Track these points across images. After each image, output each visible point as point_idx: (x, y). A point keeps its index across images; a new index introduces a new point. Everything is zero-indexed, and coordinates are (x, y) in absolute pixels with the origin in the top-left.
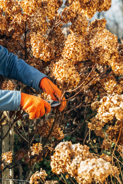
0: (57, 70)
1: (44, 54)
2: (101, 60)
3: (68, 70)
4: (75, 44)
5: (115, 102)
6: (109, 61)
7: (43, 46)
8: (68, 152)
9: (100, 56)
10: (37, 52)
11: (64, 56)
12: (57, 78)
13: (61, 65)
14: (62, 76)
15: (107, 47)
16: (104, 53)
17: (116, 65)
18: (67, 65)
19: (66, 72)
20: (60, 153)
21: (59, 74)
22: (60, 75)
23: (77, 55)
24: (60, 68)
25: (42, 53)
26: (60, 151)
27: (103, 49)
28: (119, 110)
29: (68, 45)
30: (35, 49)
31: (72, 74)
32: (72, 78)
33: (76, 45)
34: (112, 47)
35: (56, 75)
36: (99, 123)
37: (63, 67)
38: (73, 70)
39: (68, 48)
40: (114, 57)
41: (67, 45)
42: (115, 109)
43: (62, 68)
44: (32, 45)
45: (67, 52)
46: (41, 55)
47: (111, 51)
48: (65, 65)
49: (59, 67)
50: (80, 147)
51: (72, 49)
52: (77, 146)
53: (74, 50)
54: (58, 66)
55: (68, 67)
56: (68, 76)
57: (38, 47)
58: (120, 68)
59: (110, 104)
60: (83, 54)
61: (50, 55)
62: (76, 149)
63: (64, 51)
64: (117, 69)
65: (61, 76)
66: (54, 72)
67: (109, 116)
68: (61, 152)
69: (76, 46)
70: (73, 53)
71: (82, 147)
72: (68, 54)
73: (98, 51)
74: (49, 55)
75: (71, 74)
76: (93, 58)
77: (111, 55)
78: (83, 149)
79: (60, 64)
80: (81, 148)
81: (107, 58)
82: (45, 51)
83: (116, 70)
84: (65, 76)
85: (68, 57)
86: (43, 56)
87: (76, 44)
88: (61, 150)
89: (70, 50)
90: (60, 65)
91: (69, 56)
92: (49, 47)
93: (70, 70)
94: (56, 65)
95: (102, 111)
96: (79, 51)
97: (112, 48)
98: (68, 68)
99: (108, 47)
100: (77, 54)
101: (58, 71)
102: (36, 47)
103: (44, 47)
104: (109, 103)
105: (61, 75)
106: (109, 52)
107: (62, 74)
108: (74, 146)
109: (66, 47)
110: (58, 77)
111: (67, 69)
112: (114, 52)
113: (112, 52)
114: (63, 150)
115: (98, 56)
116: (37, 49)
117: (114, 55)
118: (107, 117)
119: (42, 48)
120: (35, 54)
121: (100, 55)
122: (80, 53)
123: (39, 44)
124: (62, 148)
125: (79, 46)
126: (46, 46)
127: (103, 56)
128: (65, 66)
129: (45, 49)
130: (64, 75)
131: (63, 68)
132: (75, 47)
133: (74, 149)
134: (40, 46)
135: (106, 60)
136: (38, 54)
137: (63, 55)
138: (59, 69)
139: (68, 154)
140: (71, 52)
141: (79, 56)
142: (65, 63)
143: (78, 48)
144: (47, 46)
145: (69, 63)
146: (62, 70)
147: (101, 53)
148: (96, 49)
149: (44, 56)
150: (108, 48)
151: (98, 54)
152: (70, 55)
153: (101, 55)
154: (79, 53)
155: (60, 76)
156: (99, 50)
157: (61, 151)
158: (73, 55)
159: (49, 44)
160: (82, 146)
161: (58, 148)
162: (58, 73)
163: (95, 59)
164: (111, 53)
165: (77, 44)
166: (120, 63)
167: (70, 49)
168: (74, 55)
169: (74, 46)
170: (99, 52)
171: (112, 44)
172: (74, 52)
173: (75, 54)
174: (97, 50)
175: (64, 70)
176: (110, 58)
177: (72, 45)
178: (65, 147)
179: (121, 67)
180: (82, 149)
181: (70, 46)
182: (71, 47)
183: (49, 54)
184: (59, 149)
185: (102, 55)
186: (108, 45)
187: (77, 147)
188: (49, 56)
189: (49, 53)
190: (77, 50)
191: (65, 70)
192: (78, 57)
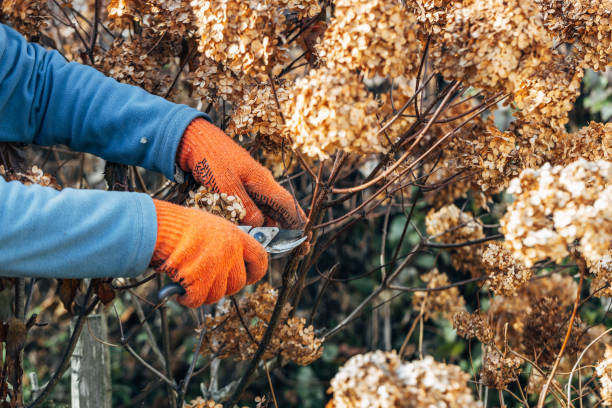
0: (306, 113)
1: (248, 47)
2: (482, 76)
3: (349, 113)
4: (377, 9)
5: (578, 189)
6: (512, 77)
7: (243, 12)
8: (390, 394)
9: (477, 59)
10: (220, 37)
11: (330, 55)
12: (302, 145)
13: (322, 93)
14: (326, 136)
15: (507, 20)
16: (495, 44)
17: (530, 87)
18: (347, 94)
19: (341, 120)
20: (358, 399)
21: (312, 128)
22: (316, 132)
23: (385, 54)
24: (315, 106)
25: (237, 43)
26: (358, 391)
27: (490, 32)
28: (594, 218)
29: (350, 14)
30: (210, 24)
31: (365, 128)
32: (364, 145)
33: (382, 13)
34: (526, 22)
35: (298, 133)
36: (498, 282)
37: (332, 99)
38: (367, 114)
39: (347, 25)
40: (535, 62)
41: (345, 13)
42: (581, 216)
43: (326, 104)
44: (198, 8)
45: (346, 41)
46: (233, 51)
47: (522, 37)
48: (337, 91)
49: (313, 101)
50: (438, 372)
51: (365, 29)
52: (421, 368)
53: (371, 34)
54: (309, 94)
55: (351, 101)
56: (351, 136)
57: (223, 17)
58: (549, 100)
59: (555, 196)
60: (407, 51)
61: (272, 50)
62: (420, 379)
63: (329, 37)
64: (537, 105)
65: (322, 137)
66: (289, 118)
67: (553, 246)
68: (359, 393)
69: (383, 18)
70: (369, 44)
71: (445, 373)
72: (350, 49)
73: (469, 35)
74: (268, 51)
75: (360, 126)
76: (447, 64)
77: (524, 54)
78: (450, 380)
79: (319, 89)
80: (439, 377)
81: (506, 64)
82: (249, 36)
83: (532, 108)
84: (337, 136)
85: (349, 60)
86: (243, 55)
87: (383, 9)
88: (362, 387)
89: (358, 34)
90: (316, 94)
91: (354, 59)
92: (265, 19)
93: (357, 113)
94: (300, 90)
95: (523, 225)
96: (394, 36)
97: (526, 27)
98: (351, 105)
99: (511, 22)
100: (386, 48)
101: (308, 116)
102: (212, 18)
103: (248, 16)
104: (551, 192)
105: (320, 132)
106: (514, 43)
107: (327, 128)
108: (408, 372)
109: (340, 20)
110: (308, 141)
111: (347, 108)
112: (534, 41)
113: (527, 44)
114: (369, 388)
115: (468, 56)
116: (219, 28)
117: (535, 52)
118: (546, 248)
119: (239, 21)
120: (207, 47)
121: (476, 53)
122: (398, 47)
123: (224, 7)
124: (364, 377)
125: (396, 19)
126: (255, 14)
127: (489, 57)
128: (337, 97)
129: (252, 26)
130: (332, 134)
131: (331, 105)
132: (378, 20)
133: (413, 381)
134: (230, 13)
135: (503, 74)
136: (223, 47)
137: (327, 51)
138: (311, 108)
139: (392, 403)
140: (362, 42)
141: (394, 60)
142: (340, 84)
143: (392, 24)
144: (258, 12)
145: (355, 83)
146: (325, 114)
147: (484, 46)
148: (461, 30)
149: (247, 56)
150: (510, 26)
151: (471, 50)
152: (355, 52)
153: (481, 54)
154: (393, 44)
155: (317, 138)
156: (475, 35)
157: (363, 391)
158: (368, 53)
159: (265, 7)
160: (443, 369)
161: (348, 380)
162: (308, 124)
163: (456, 70)
164: (522, 45)
165: (387, 9)
166: (548, 79)
167: (359, 28)
168: (372, 53)
169: (372, 17)
170: (475, 40)
171: (526, 12)
172: (375, 42)
173: (379, 50)
174: (465, 31)
175: (333, 114)
176: (518, 67)
177: (366, 15)
178: (375, 375)
179: (551, 94)
180: (445, 381)
181: (359, 18)
182: (360, 23)
183: (268, 47)
184: (351, 384)
185: (486, 53)
186: (511, 14)
187: (422, 371)
188: (266, 56)
189: (266, 40)
190: (385, 35)
191: (339, 114)
192: (388, 63)
